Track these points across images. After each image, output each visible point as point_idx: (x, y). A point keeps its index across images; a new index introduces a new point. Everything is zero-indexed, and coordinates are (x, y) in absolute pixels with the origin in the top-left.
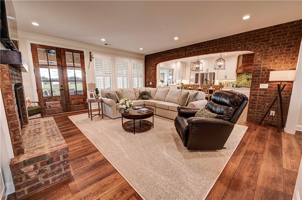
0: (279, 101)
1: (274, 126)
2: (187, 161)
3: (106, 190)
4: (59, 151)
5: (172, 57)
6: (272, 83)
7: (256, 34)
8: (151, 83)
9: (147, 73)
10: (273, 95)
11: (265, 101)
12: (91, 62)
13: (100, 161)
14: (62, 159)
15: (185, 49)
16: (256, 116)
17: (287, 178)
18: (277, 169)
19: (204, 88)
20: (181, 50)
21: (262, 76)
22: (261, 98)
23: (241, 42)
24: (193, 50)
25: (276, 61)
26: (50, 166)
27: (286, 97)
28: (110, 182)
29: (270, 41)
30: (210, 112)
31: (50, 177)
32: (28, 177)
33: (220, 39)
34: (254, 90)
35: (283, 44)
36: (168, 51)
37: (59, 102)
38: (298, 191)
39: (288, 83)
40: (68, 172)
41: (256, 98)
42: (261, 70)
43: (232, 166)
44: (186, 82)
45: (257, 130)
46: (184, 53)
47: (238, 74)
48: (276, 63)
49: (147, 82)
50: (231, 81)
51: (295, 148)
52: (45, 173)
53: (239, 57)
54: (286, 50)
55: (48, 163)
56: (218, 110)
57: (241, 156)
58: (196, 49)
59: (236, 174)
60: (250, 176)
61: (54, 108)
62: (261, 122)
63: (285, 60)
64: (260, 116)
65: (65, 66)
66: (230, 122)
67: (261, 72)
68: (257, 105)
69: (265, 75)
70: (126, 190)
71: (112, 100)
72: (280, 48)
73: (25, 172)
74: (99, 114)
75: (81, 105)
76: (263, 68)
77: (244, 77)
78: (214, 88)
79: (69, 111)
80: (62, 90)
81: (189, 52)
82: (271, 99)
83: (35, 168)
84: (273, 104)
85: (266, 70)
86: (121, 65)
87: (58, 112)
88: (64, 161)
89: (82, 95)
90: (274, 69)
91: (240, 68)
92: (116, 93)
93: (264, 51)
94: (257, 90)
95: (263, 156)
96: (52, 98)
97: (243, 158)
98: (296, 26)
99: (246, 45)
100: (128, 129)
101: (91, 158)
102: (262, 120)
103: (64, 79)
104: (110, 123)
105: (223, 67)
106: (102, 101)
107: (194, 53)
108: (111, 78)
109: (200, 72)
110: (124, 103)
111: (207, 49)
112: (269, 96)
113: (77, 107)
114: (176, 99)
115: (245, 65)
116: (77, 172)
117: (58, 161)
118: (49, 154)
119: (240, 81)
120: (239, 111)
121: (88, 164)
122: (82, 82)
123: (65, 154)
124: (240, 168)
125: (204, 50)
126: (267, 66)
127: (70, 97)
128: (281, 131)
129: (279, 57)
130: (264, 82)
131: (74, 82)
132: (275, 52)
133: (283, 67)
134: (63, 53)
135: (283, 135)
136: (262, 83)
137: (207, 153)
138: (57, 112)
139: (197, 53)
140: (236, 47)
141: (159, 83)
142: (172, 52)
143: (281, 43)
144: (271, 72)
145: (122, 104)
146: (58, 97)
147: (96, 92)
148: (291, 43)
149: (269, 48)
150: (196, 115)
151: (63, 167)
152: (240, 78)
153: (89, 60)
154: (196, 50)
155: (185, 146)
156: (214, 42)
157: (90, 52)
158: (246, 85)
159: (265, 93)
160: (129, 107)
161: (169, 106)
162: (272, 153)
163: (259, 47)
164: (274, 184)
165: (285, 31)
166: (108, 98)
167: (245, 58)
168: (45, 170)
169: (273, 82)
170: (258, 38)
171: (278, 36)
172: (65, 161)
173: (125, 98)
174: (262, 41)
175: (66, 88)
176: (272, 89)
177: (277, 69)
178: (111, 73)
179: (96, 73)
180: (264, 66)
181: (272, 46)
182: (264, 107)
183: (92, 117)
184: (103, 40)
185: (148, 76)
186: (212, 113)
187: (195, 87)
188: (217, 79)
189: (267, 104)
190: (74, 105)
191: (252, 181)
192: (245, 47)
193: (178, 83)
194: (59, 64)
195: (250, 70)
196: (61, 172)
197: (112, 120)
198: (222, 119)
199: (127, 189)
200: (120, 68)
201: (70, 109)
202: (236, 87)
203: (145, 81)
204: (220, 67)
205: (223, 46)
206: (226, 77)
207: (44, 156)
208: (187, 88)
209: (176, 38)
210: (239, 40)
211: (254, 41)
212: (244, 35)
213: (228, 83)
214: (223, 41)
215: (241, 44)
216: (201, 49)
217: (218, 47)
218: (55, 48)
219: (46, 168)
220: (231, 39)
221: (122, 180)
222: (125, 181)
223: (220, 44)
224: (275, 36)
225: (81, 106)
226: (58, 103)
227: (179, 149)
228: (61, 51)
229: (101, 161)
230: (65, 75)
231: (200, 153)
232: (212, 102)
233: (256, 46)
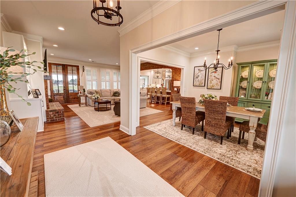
4: (61, 110)
14: (62, 113)
24: (147, 66)
31: (57, 118)
32: (51, 116)
37: (62, 97)
55: (57, 113)
58: (149, 65)
61: (59, 100)
65: (67, 73)
73: (50, 114)
79: (68, 103)
80: (65, 89)
83: (53, 114)
86: (105, 73)
87: (62, 103)
92: (95, 92)
93: (175, 70)
94: (174, 91)
96: (58, 94)
103: (66, 82)
104: (90, 108)
106: (87, 96)
108: (97, 82)
113: (73, 100)
117: (60, 113)
118: (58, 110)
122: (77, 85)
123: (63, 111)
127: (69, 94)
131: (72, 85)
145: (93, 96)
146: (62, 94)
147: (84, 91)
151: (62, 116)
153: (82, 71)
157: (83, 66)
159: (176, 93)
166: (90, 94)
168: (56, 115)
175: (67, 88)
177: (179, 80)
178: (97, 79)
179: (87, 79)
183: (80, 105)
184: (90, 60)
190: (71, 99)
197: (92, 107)
200: (104, 76)
201: (69, 101)
204: (169, 77)
207: (56, 110)
218: (62, 65)
225: (76, 100)
228: (65, 66)
229: (78, 118)
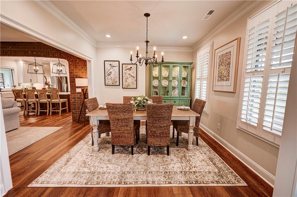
22: (79, 100)
41: (75, 100)
42: (75, 77)
48: (83, 72)
62: (79, 120)
63: (82, 70)
68: (77, 106)
76: (76, 75)
85: (78, 77)
93: (74, 61)
94: (75, 93)
111: (25, 51)
125: (22, 51)
126: (78, 74)
129: (84, 68)
132: (81, 63)
140: (53, 54)
149: (77, 60)
154: (12, 49)
159: (80, 96)
177: (84, 77)
192: (60, 55)
204: (60, 72)
205: (42, 51)
215: (57, 52)
216: (18, 49)
217: (37, 51)
233: (68, 57)
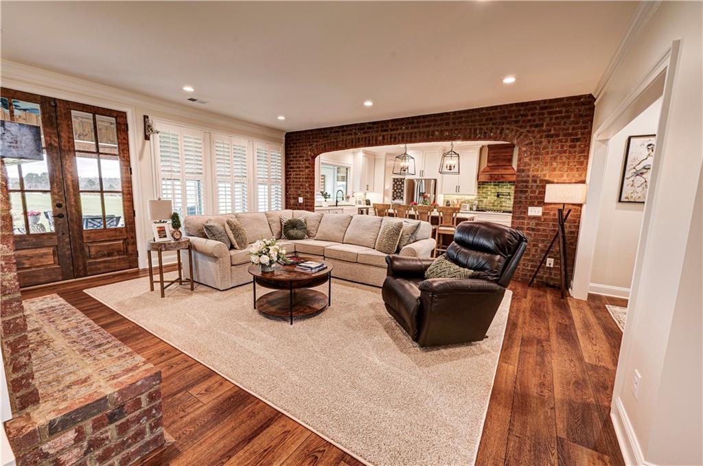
0: (561, 240)
1: (553, 287)
2: (426, 370)
3: (275, 461)
4: (139, 383)
5: (352, 142)
6: (547, 207)
7: (520, 110)
8: (301, 200)
9: (290, 174)
10: (549, 228)
11: (537, 241)
12: (147, 141)
13: (230, 398)
14: (145, 405)
15: (383, 127)
16: (523, 269)
17: (594, 379)
18: (577, 364)
19: (421, 213)
20: (373, 128)
21: (531, 192)
22: (531, 234)
23: (494, 124)
24: (400, 131)
25: (555, 164)
26: (116, 426)
27: (571, 233)
28: (276, 441)
29: (544, 128)
30: (457, 267)
31: (116, 455)
33: (455, 113)
34: (519, 218)
35: (565, 135)
36: (343, 127)
37: (51, 250)
38: (619, 398)
39: (574, 207)
40: (158, 436)
42: (530, 180)
43: (507, 370)
44: (377, 198)
45: (529, 297)
46: (380, 136)
47: (481, 184)
48: (554, 169)
49: (292, 196)
50: (467, 198)
51: (594, 324)
52: (105, 448)
53: (481, 149)
54: (570, 146)
55: (112, 418)
56: (471, 261)
57: (516, 350)
58: (407, 128)
59: (518, 384)
60: (540, 384)
61: (33, 269)
62: (533, 280)
63: (568, 164)
64: (529, 268)
65: (70, 151)
66: (499, 284)
67: (530, 184)
69: (537, 191)
70: (319, 451)
71: (219, 242)
72: (560, 141)
73: (52, 452)
74: (180, 278)
75: (117, 257)
76: (533, 176)
77: (491, 189)
78: (441, 213)
79: (82, 274)
80: (60, 216)
81: (391, 135)
82: (547, 236)
83: (78, 440)
84: (551, 246)
85: (538, 182)
86: (228, 152)
87: (48, 278)
88: (150, 410)
89: (120, 230)
90: (550, 179)
91: (483, 172)
92: (227, 225)
93: (534, 145)
94: (524, 218)
95: (550, 346)
97: (520, 353)
98: (583, 104)
99: (502, 129)
100: (274, 313)
101: (203, 392)
102: (534, 276)
103: (68, 186)
104: (218, 300)
105: (456, 170)
106: (190, 247)
107: (403, 137)
108: (201, 184)
109: (407, 177)
110: (264, 250)
111: (428, 131)
112: (544, 230)
113: (104, 262)
114: (369, 237)
115: (493, 166)
116: (181, 432)
117: (135, 410)
118: (115, 395)
119: (484, 197)
120: (514, 263)
121: (201, 409)
122: (121, 194)
123: (152, 390)
124: (521, 371)
125: (424, 132)
126: (539, 173)
127: (84, 236)
128: (566, 296)
129: (559, 158)
130: (536, 204)
131: (98, 196)
132: (552, 147)
133: (565, 178)
134: (65, 114)
135: (570, 303)
136: (532, 205)
137: (458, 350)
138: (43, 281)
139: (409, 139)
140: (485, 133)
141: (318, 199)
142: (354, 131)
143: (561, 133)
144: (548, 186)
145: (260, 254)
146: (45, 237)
147: (173, 223)
148: (576, 134)
149: (543, 140)
150: (427, 273)
151: (147, 426)
152: (484, 193)
153: (141, 136)
154: (407, 131)
155: (416, 339)
156: (443, 117)
157: (146, 117)
158: (496, 206)
159: (537, 224)
160: (275, 259)
161: (358, 254)
162: (563, 338)
163: (526, 136)
164: (579, 392)
165: (567, 112)
166: (206, 237)
167: (494, 153)
168: (103, 439)
169: (551, 204)
170: (524, 118)
171: (556, 118)
172: (153, 407)
173: (265, 240)
174: (531, 126)
175: (71, 212)
176: (548, 217)
177: (556, 181)
178: (201, 173)
179: (162, 171)
180: (535, 173)
181: (547, 136)
182: (536, 251)
183: (163, 288)
184: (189, 89)
185: (294, 181)
186: (462, 269)
187: (402, 209)
188: (441, 193)
189: (540, 245)
190: (95, 258)
191: (546, 393)
192: (501, 133)
193: (358, 200)
194: (51, 144)
195: (503, 177)
196: (143, 438)
197: (219, 292)
198: (484, 279)
199: (322, 449)
200: (226, 162)
201: (85, 268)
202: (477, 210)
203: (286, 195)
204: (450, 169)
205: (461, 129)
206: (458, 189)
207: (102, 402)
208: (383, 211)
209: (368, 104)
210: (491, 119)
211: (517, 125)
212: (499, 110)
213: (462, 202)
214: (461, 117)
215: (494, 127)
216: (416, 130)
217: (451, 130)
218: (39, 98)
219: (107, 435)
220: (475, 116)
221: (301, 432)
222: (309, 433)
223: (454, 123)
224: (551, 119)
225: (119, 259)
226: (45, 254)
227: (403, 349)
228: (58, 109)
229: (233, 397)
230: (69, 176)
231: (444, 351)
232: (456, 244)
233: (521, 134)
